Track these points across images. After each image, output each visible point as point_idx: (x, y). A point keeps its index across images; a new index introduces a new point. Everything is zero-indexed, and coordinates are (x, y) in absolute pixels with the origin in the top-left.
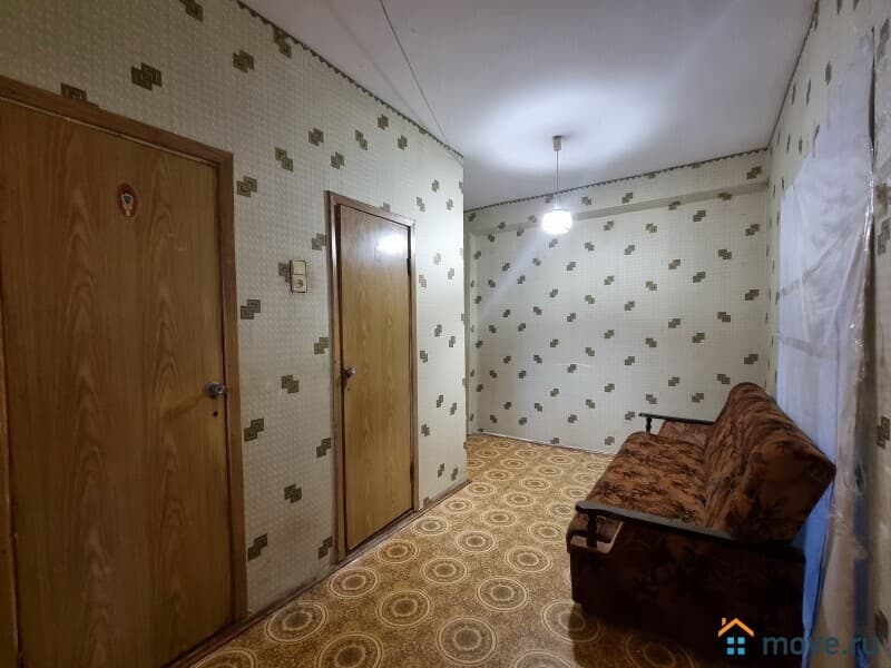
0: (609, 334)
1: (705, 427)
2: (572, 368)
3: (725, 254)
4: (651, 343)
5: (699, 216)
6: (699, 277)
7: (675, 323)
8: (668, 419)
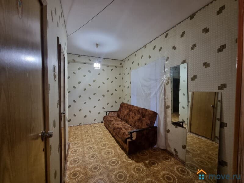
0: (95, 94)
1: (116, 112)
2: (85, 103)
4: (103, 96)
5: (112, 70)
6: (112, 82)
8: (110, 112)
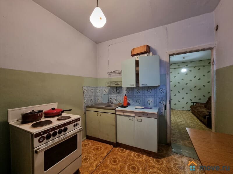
1: (203, 104)
2: (175, 95)
3: (204, 76)
4: (191, 90)
5: (199, 69)
6: (199, 79)
7: (195, 87)
8: (197, 103)
